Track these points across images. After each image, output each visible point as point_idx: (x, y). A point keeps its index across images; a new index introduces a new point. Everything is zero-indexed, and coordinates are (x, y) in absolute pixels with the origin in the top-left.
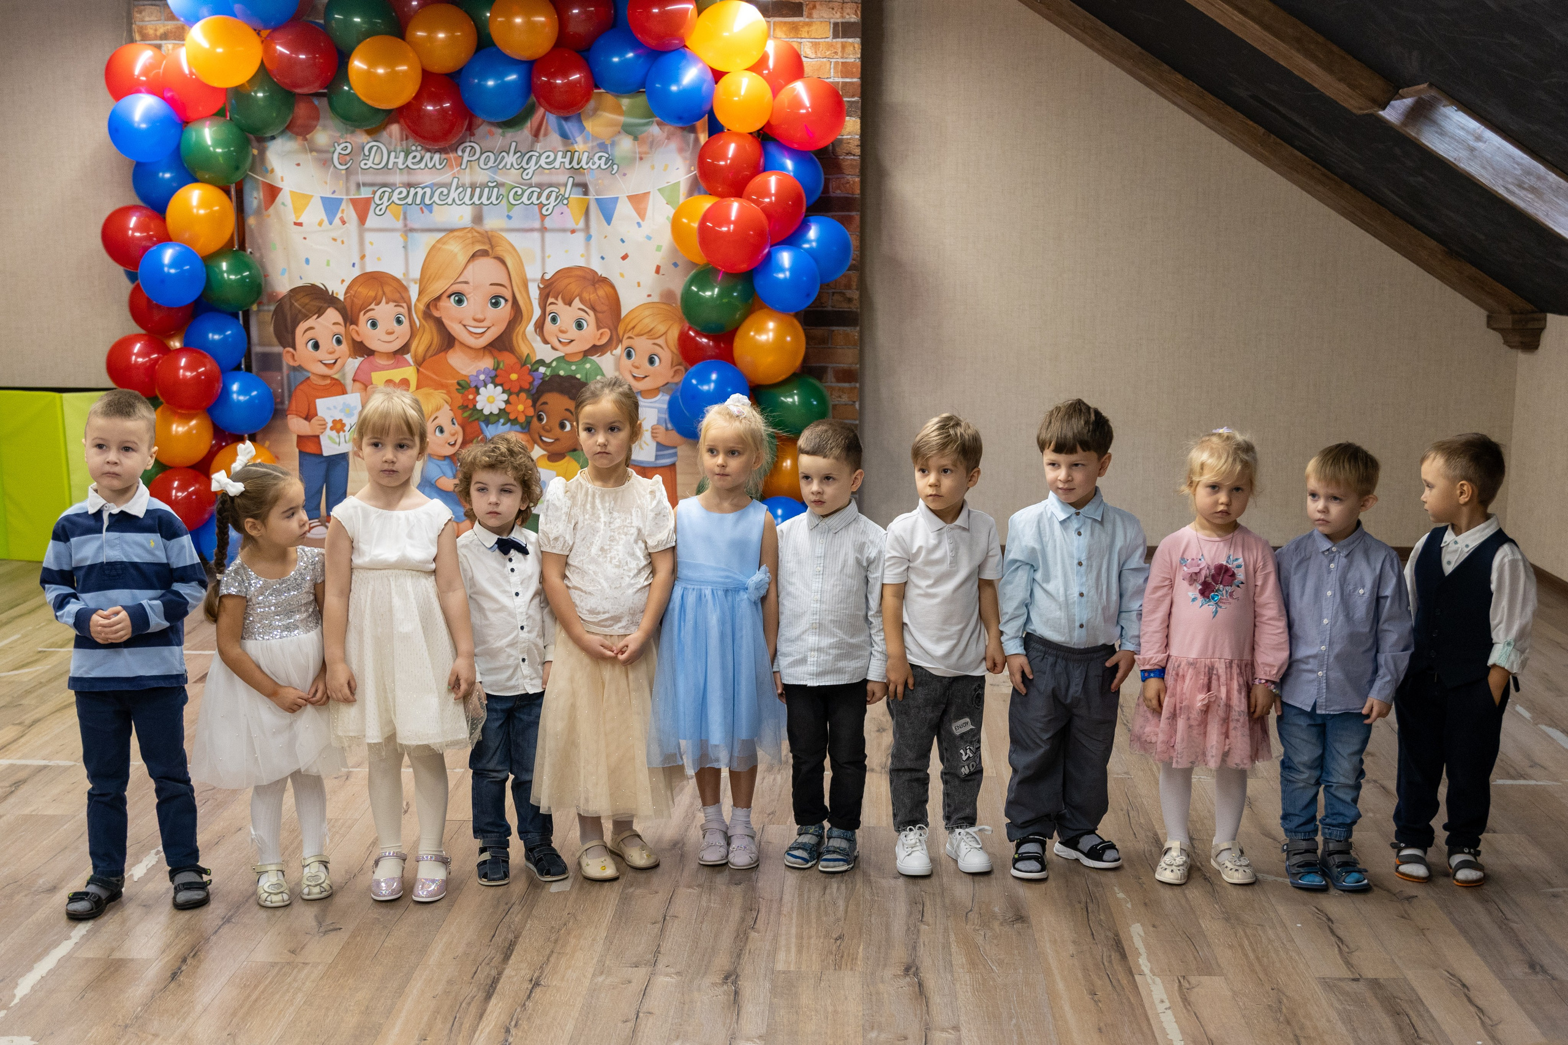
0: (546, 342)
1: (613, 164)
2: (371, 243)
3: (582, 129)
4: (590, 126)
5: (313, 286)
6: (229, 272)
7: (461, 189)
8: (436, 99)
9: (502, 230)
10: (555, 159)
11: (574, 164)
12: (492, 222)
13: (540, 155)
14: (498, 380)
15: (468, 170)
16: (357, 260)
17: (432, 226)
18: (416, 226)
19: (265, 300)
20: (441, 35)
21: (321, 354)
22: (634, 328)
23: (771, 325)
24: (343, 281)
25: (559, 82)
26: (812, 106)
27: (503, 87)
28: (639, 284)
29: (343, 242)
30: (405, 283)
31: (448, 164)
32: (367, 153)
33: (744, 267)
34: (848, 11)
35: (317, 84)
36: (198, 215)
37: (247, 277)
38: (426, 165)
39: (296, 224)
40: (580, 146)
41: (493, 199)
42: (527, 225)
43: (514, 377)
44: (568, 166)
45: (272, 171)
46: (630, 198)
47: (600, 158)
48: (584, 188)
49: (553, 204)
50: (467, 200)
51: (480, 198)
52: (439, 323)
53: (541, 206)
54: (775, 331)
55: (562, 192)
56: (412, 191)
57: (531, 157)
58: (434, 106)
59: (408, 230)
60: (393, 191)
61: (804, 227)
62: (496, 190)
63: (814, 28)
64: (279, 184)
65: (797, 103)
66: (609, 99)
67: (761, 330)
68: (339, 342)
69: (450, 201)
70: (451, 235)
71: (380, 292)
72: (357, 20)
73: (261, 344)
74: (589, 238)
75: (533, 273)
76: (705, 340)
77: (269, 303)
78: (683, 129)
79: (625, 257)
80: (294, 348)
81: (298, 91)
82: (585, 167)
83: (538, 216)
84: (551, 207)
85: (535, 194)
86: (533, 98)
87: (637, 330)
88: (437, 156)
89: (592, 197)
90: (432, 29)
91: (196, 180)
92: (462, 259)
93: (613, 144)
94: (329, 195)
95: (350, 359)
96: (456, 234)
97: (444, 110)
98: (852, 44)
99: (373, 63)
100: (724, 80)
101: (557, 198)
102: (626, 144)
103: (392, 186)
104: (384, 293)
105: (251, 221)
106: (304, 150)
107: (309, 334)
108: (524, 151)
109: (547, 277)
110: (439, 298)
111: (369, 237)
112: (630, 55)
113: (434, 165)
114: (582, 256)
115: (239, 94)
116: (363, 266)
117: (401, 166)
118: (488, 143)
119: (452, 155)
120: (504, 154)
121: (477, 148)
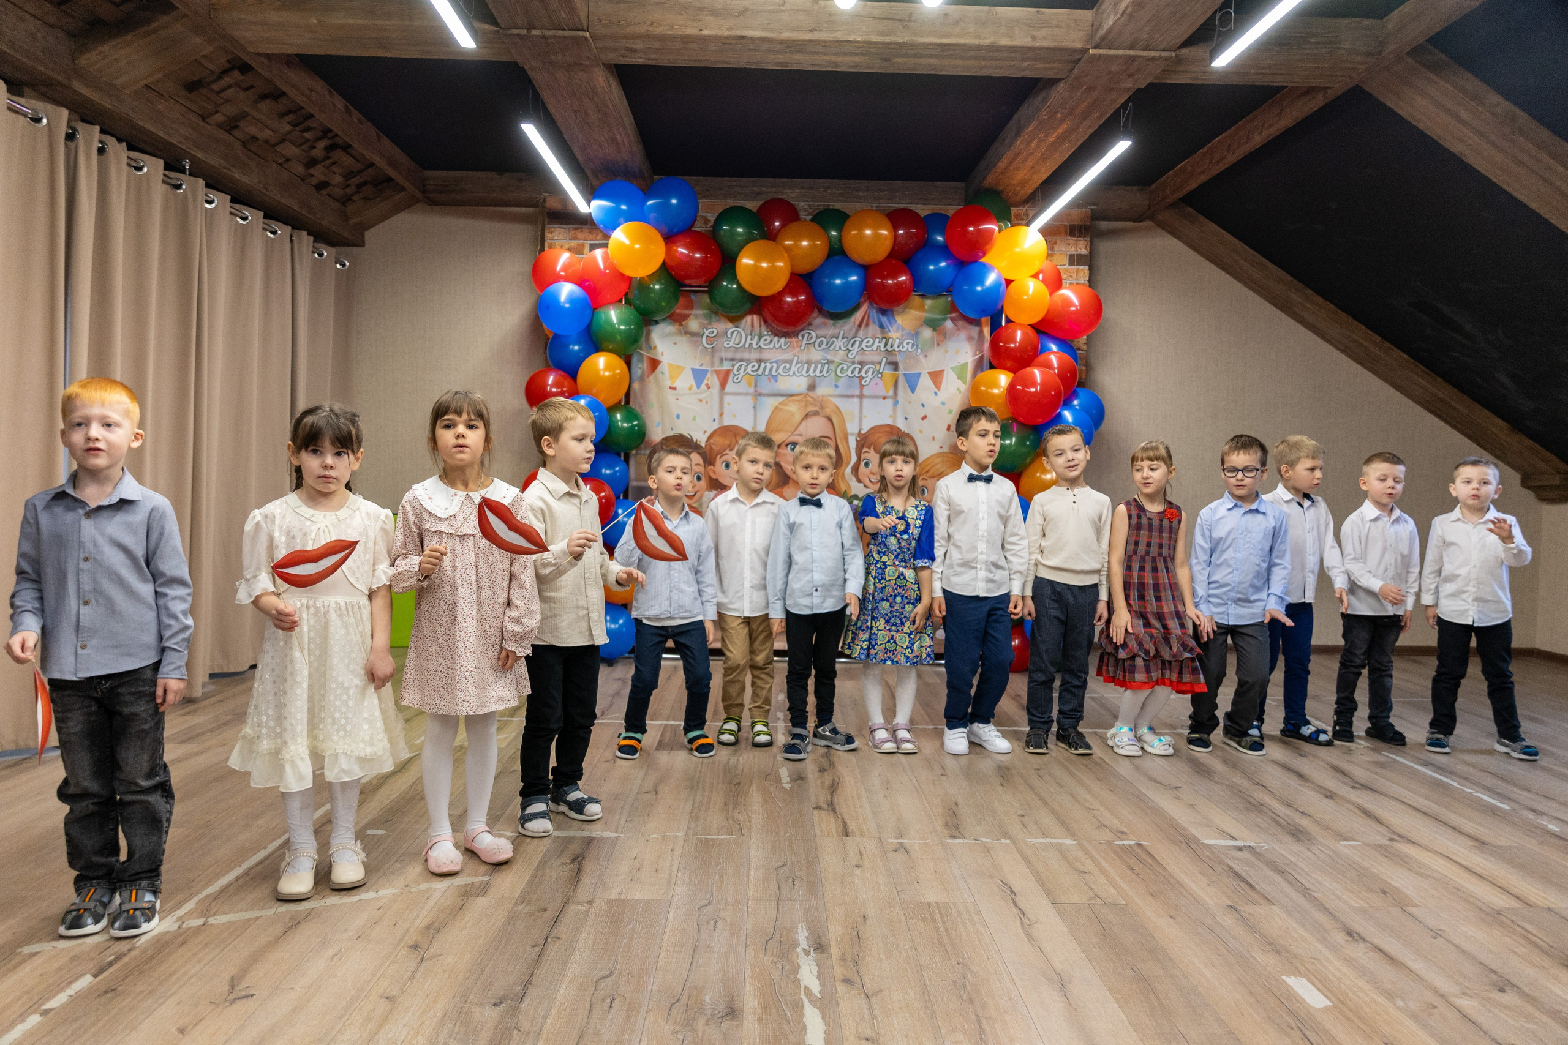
0: (860, 481)
1: (917, 348)
2: (729, 404)
3: (894, 322)
4: (899, 320)
5: (681, 436)
6: (623, 421)
7: (799, 365)
8: (793, 294)
9: (830, 396)
10: (873, 344)
11: (888, 348)
12: (823, 390)
13: (862, 341)
15: (806, 351)
16: (717, 416)
17: (777, 392)
18: (764, 392)
20: (805, 243)
22: (927, 472)
24: (705, 432)
25: (890, 282)
26: (1080, 305)
27: (847, 285)
28: (934, 439)
29: (707, 403)
31: (791, 346)
32: (729, 336)
33: (1040, 419)
34: (1080, 246)
35: (704, 278)
36: (604, 377)
37: (636, 425)
38: (774, 347)
39: (671, 388)
40: (893, 334)
41: (824, 373)
42: (850, 393)
44: (882, 349)
45: (655, 348)
46: (930, 374)
47: (908, 344)
48: (895, 365)
49: (870, 377)
50: (804, 373)
51: (814, 371)
52: (778, 465)
53: (861, 378)
55: (878, 368)
56: (763, 365)
57: (855, 341)
58: (793, 297)
59: (758, 395)
60: (748, 365)
61: (1071, 396)
62: (827, 366)
63: (1055, 258)
64: (660, 358)
65: (1068, 302)
66: (917, 300)
68: (699, 478)
69: (791, 373)
70: (791, 398)
71: (733, 441)
72: (740, 230)
73: (637, 480)
74: (896, 403)
75: (852, 428)
77: (645, 448)
78: (973, 324)
79: (924, 418)
81: (689, 282)
82: (897, 349)
83: (858, 386)
84: (868, 379)
85: (857, 370)
86: (864, 297)
87: (931, 473)
88: (783, 340)
89: (901, 372)
90: (798, 238)
91: (602, 351)
92: (798, 417)
93: (918, 333)
94: (698, 367)
95: (707, 492)
96: (794, 398)
97: (798, 302)
98: (1083, 270)
99: (758, 259)
100: (1012, 284)
101: (873, 372)
102: (927, 333)
103: (748, 361)
104: (737, 442)
105: (636, 386)
106: (680, 333)
108: (850, 337)
109: (863, 432)
110: (778, 447)
111: (727, 399)
112: (943, 264)
113: (780, 347)
114: (890, 416)
115: (642, 285)
117: (754, 346)
118: (820, 332)
119: (794, 340)
120: (834, 339)
121: (814, 334)
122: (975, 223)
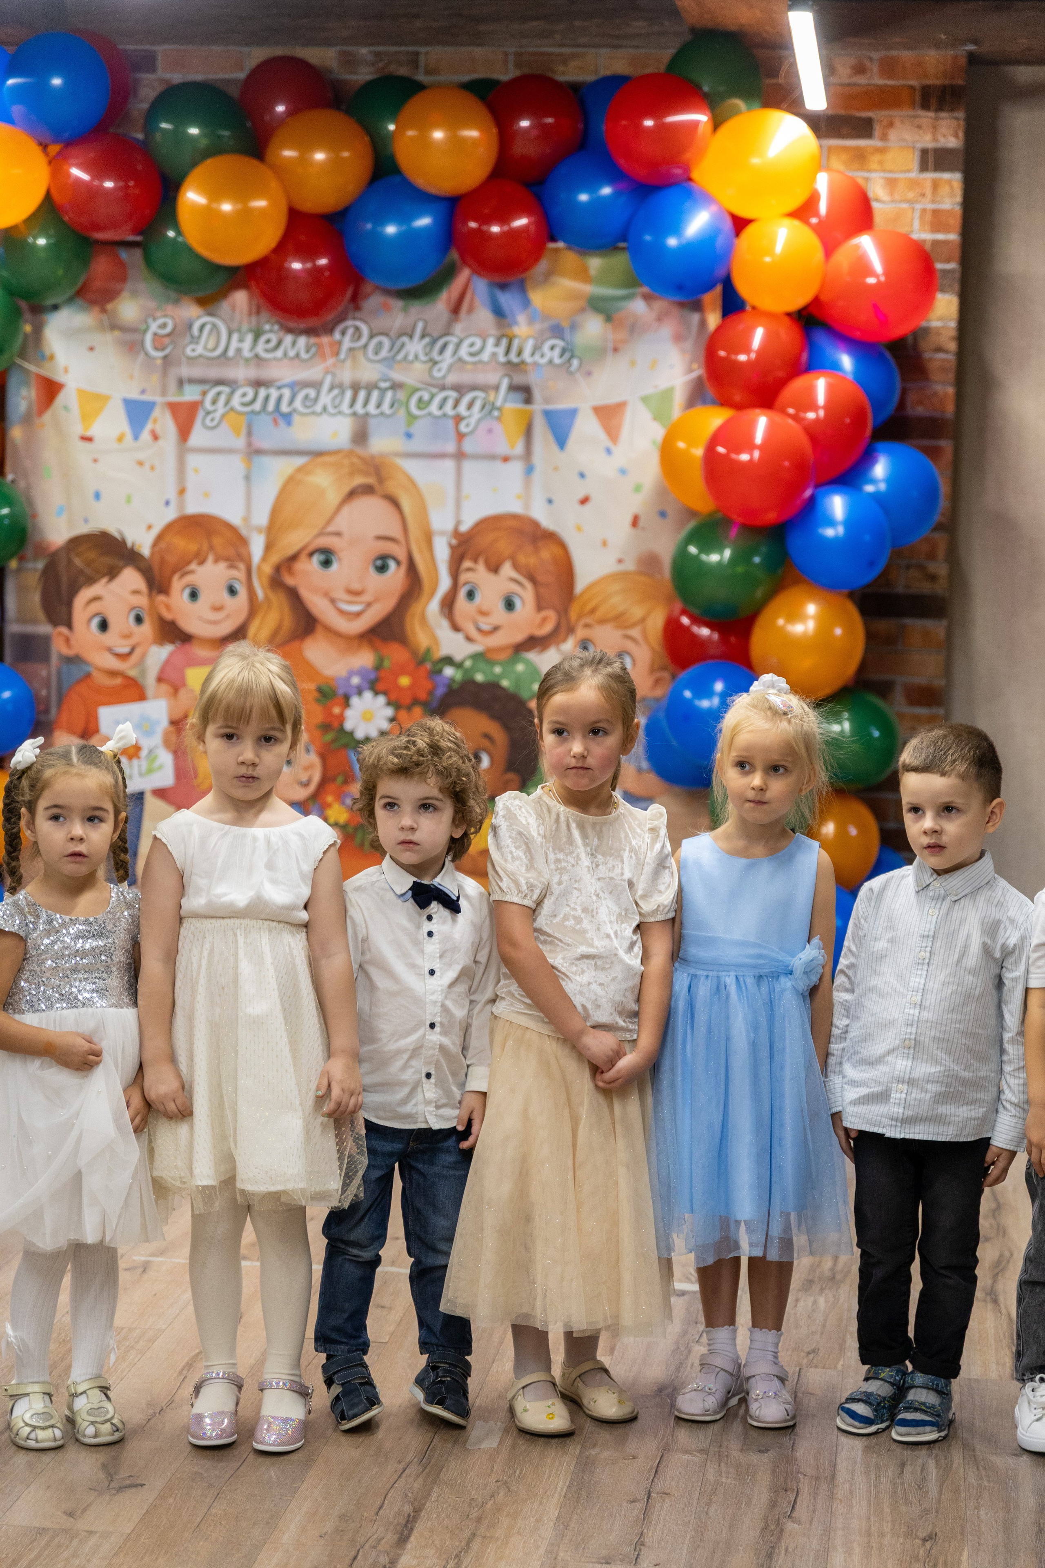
0: (456, 628)
1: (572, 357)
2: (196, 471)
3: (526, 303)
4: (538, 298)
5: (104, 534)
7: (336, 392)
8: (307, 253)
10: (482, 349)
11: (513, 357)
12: (382, 443)
13: (461, 342)
14: (380, 686)
15: (349, 363)
16: (172, 495)
17: (289, 446)
18: (265, 445)
19: (29, 553)
20: (320, 156)
21: (110, 638)
22: (594, 610)
23: (811, 609)
24: (150, 527)
25: (495, 229)
26: (886, 273)
27: (410, 237)
28: (605, 543)
29: (152, 468)
30: (244, 532)
31: (320, 354)
32: (196, 333)
33: (771, 516)
34: (944, 130)
35: (129, 226)
37: (5, 514)
38: (285, 354)
39: (83, 438)
40: (522, 328)
41: (386, 407)
42: (435, 449)
43: (405, 681)
44: (502, 359)
45: (52, 357)
46: (596, 409)
47: (552, 348)
48: (525, 392)
49: (476, 416)
50: (345, 407)
51: (366, 403)
52: (293, 595)
53: (458, 419)
54: (818, 618)
55: (492, 399)
56: (262, 392)
57: (445, 346)
58: (303, 262)
59: (253, 452)
60: (233, 392)
61: (867, 458)
62: (389, 395)
63: (889, 156)
64: (60, 377)
65: (862, 267)
66: (570, 258)
67: (796, 616)
68: (139, 620)
69: (318, 408)
70: (319, 460)
71: (205, 546)
72: (194, 131)
73: (21, 620)
74: (529, 470)
75: (442, 522)
76: (705, 632)
77: (36, 558)
78: (682, 305)
79: (584, 501)
80: (69, 625)
81: (100, 236)
82: (529, 360)
83: (452, 434)
84: (473, 421)
85: (450, 403)
86: (454, 255)
87: (599, 614)
88: (302, 341)
89: (538, 406)
90: (306, 147)
92: (333, 497)
93: (574, 327)
94: (134, 395)
95: (155, 647)
96: (325, 458)
97: (319, 270)
98: (949, 182)
99: (215, 194)
100: (749, 232)
101: (483, 407)
102: (593, 327)
103: (232, 384)
104: (211, 548)
105: (15, 433)
106: (101, 328)
107: (95, 607)
108: (436, 334)
109: (464, 528)
110: (294, 558)
111: (193, 461)
112: (606, 191)
113: (298, 355)
114: (519, 497)
115: (11, 241)
116: (181, 505)
117: (247, 353)
118: (382, 322)
119: (325, 340)
120: (405, 339)
121: (365, 329)
122: (657, 112)
